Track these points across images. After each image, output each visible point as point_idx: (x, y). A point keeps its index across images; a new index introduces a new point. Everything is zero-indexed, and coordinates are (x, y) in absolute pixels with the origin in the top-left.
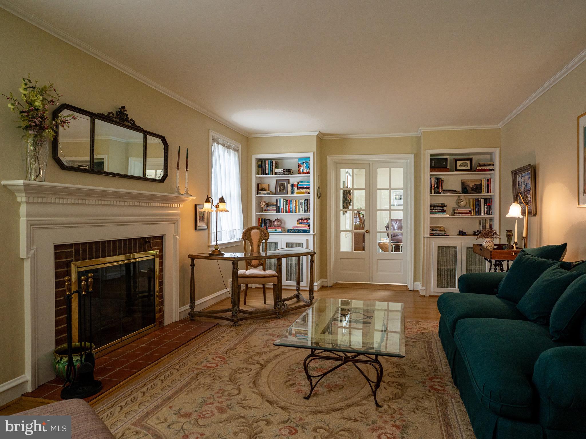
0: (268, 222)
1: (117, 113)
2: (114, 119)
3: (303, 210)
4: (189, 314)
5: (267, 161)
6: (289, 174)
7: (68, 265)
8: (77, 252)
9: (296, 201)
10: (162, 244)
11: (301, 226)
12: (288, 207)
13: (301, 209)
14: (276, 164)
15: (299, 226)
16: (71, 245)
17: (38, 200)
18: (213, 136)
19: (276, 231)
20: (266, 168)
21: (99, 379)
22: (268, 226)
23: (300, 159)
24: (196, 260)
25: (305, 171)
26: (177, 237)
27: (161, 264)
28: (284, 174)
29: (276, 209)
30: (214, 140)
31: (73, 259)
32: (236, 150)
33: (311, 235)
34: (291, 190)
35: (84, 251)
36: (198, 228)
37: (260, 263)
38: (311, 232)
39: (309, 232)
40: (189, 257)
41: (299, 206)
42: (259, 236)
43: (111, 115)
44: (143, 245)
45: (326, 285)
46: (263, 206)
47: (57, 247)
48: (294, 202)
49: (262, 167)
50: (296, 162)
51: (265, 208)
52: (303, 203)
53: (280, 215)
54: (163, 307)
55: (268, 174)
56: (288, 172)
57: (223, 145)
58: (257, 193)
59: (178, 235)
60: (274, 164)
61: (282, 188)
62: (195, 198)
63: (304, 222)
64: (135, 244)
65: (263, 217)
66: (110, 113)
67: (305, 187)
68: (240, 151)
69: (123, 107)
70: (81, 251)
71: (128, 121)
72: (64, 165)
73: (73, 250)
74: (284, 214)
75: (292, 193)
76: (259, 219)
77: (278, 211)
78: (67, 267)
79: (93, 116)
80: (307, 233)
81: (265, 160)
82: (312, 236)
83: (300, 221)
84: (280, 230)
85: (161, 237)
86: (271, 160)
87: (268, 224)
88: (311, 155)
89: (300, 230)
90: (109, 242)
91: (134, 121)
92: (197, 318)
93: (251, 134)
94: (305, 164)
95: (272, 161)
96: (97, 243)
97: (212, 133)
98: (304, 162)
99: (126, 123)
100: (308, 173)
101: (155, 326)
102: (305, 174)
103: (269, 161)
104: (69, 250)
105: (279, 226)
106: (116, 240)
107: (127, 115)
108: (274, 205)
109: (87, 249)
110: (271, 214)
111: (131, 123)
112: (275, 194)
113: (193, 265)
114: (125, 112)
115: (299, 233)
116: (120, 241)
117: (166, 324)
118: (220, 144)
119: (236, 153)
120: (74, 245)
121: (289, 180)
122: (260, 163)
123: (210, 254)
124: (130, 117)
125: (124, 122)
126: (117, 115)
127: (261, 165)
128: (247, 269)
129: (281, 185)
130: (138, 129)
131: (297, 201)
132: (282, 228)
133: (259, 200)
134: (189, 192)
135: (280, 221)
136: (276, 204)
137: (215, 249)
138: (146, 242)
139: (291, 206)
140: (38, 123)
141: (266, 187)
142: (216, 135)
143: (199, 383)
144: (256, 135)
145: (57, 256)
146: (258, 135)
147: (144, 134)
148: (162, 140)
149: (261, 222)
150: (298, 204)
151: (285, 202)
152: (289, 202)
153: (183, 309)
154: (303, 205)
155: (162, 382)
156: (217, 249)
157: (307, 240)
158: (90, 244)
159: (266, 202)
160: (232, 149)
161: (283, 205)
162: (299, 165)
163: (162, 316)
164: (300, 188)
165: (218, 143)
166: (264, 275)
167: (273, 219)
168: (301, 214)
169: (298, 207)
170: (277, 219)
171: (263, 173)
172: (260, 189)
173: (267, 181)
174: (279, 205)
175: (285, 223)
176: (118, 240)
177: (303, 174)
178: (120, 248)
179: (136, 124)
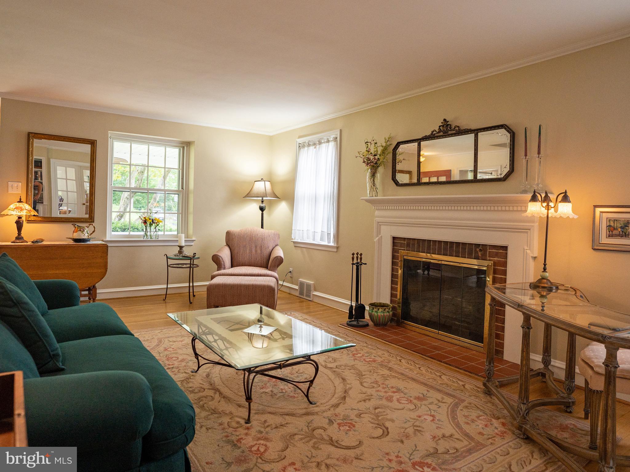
1: (440, 128)
2: (437, 135)
8: (408, 245)
10: (506, 256)
31: (405, 249)
43: (435, 132)
44: (475, 253)
47: (394, 238)
54: (503, 335)
64: (464, 249)
66: (433, 132)
69: (445, 120)
70: (411, 245)
71: (452, 130)
72: (399, 183)
73: (406, 242)
79: (419, 141)
85: (505, 248)
91: (458, 127)
96: (424, 241)
99: (450, 132)
104: (403, 242)
106: (442, 241)
107: (450, 125)
109: (416, 244)
111: (457, 130)
114: (448, 123)
120: (406, 239)
124: (453, 126)
125: (447, 133)
130: (467, 132)
145: (395, 244)
147: (474, 133)
148: (505, 129)
158: (419, 240)
163: (502, 346)
176: (456, 243)
179: (462, 128)
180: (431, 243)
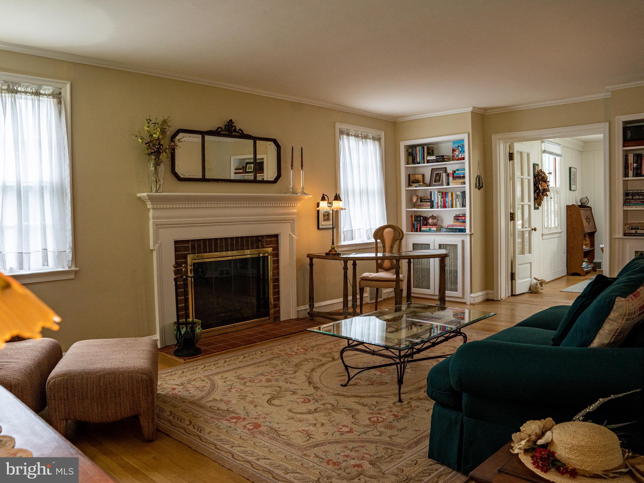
0: (422, 220)
1: (225, 127)
2: (222, 132)
3: (460, 205)
4: (309, 313)
5: (418, 148)
6: (442, 162)
7: (185, 257)
8: (193, 248)
9: (452, 193)
10: (277, 242)
11: (457, 224)
12: (444, 201)
13: (458, 203)
14: (429, 150)
15: (455, 224)
16: (187, 241)
17: (163, 206)
18: (340, 129)
19: (430, 230)
20: (417, 156)
21: (202, 348)
22: (422, 224)
23: (454, 142)
24: (314, 260)
25: (460, 156)
26: (293, 236)
27: (277, 262)
28: (437, 162)
29: (429, 203)
30: (342, 133)
31: (190, 252)
32: (376, 139)
33: (467, 235)
34: (447, 180)
35: (199, 246)
36: (321, 227)
37: (391, 266)
38: (468, 231)
39: (465, 232)
40: (307, 257)
41: (456, 200)
42: (392, 235)
43: (220, 129)
44: (256, 244)
45: (492, 298)
46: (415, 200)
47: (176, 242)
48: (450, 194)
49: (412, 155)
50: (450, 146)
51: (419, 203)
52: (460, 195)
53: (436, 211)
54: (279, 303)
55: (419, 164)
56: (442, 159)
57: (356, 136)
58: (408, 186)
59: (294, 234)
60: (426, 151)
61: (437, 178)
62: (311, 196)
63: (462, 220)
64: (247, 242)
65: (418, 214)
66: (218, 128)
67: (462, 176)
68: (383, 140)
69: (231, 120)
70: (196, 247)
71: (236, 132)
72: (180, 177)
73: (190, 245)
74: (439, 209)
75: (448, 184)
76: (412, 216)
77: (432, 207)
78: (185, 259)
79: (203, 134)
80: (464, 232)
81: (415, 146)
82: (468, 237)
83: (457, 218)
84: (435, 229)
85: (276, 236)
86: (422, 146)
87: (422, 222)
88: (465, 137)
89: (455, 229)
90: (221, 239)
91: (242, 131)
92: (315, 318)
93: (401, 117)
94: (460, 148)
95: (424, 148)
96: (210, 240)
97: (338, 126)
98: (459, 146)
99: (234, 133)
100: (463, 159)
101: (269, 319)
102: (460, 160)
103: (420, 147)
104: (187, 245)
105: (435, 225)
106: (228, 238)
107: (235, 126)
108: (428, 199)
109: (202, 245)
110: (425, 210)
111: (240, 133)
112: (430, 186)
113: (311, 265)
114: (233, 124)
115: (454, 232)
116: (232, 238)
117: (282, 319)
118: (352, 135)
119: (377, 143)
120: (190, 241)
121: (446, 168)
122: (410, 150)
123: (327, 254)
124: (238, 129)
125: (232, 133)
126: (225, 128)
127: (411, 152)
128: (377, 272)
129: (437, 174)
130: (248, 137)
131: (454, 193)
132: (437, 227)
133: (410, 194)
134: (305, 191)
135: (435, 217)
136: (429, 198)
137: (332, 249)
138: (260, 241)
139: (447, 200)
140: (155, 150)
141: (420, 177)
142: (345, 127)
143: (270, 363)
144: (404, 118)
145: (176, 249)
146: (409, 117)
147: (254, 140)
148: (274, 142)
149: (413, 220)
150: (454, 197)
151: (440, 195)
152: (444, 194)
153: (302, 308)
154: (460, 198)
155: (244, 358)
156: (334, 249)
157: (463, 242)
158: (204, 240)
159: (420, 196)
160: (370, 138)
161: (437, 198)
162: (453, 150)
163: (278, 312)
164: (457, 177)
165: (348, 135)
166: (388, 278)
167: (428, 215)
168: (458, 210)
169: (454, 201)
170: (433, 216)
171: (414, 162)
172: (411, 181)
173: (422, 171)
174: (433, 199)
175: (442, 221)
177: (458, 160)
178: (232, 245)
179: (245, 132)
180: (219, 241)
